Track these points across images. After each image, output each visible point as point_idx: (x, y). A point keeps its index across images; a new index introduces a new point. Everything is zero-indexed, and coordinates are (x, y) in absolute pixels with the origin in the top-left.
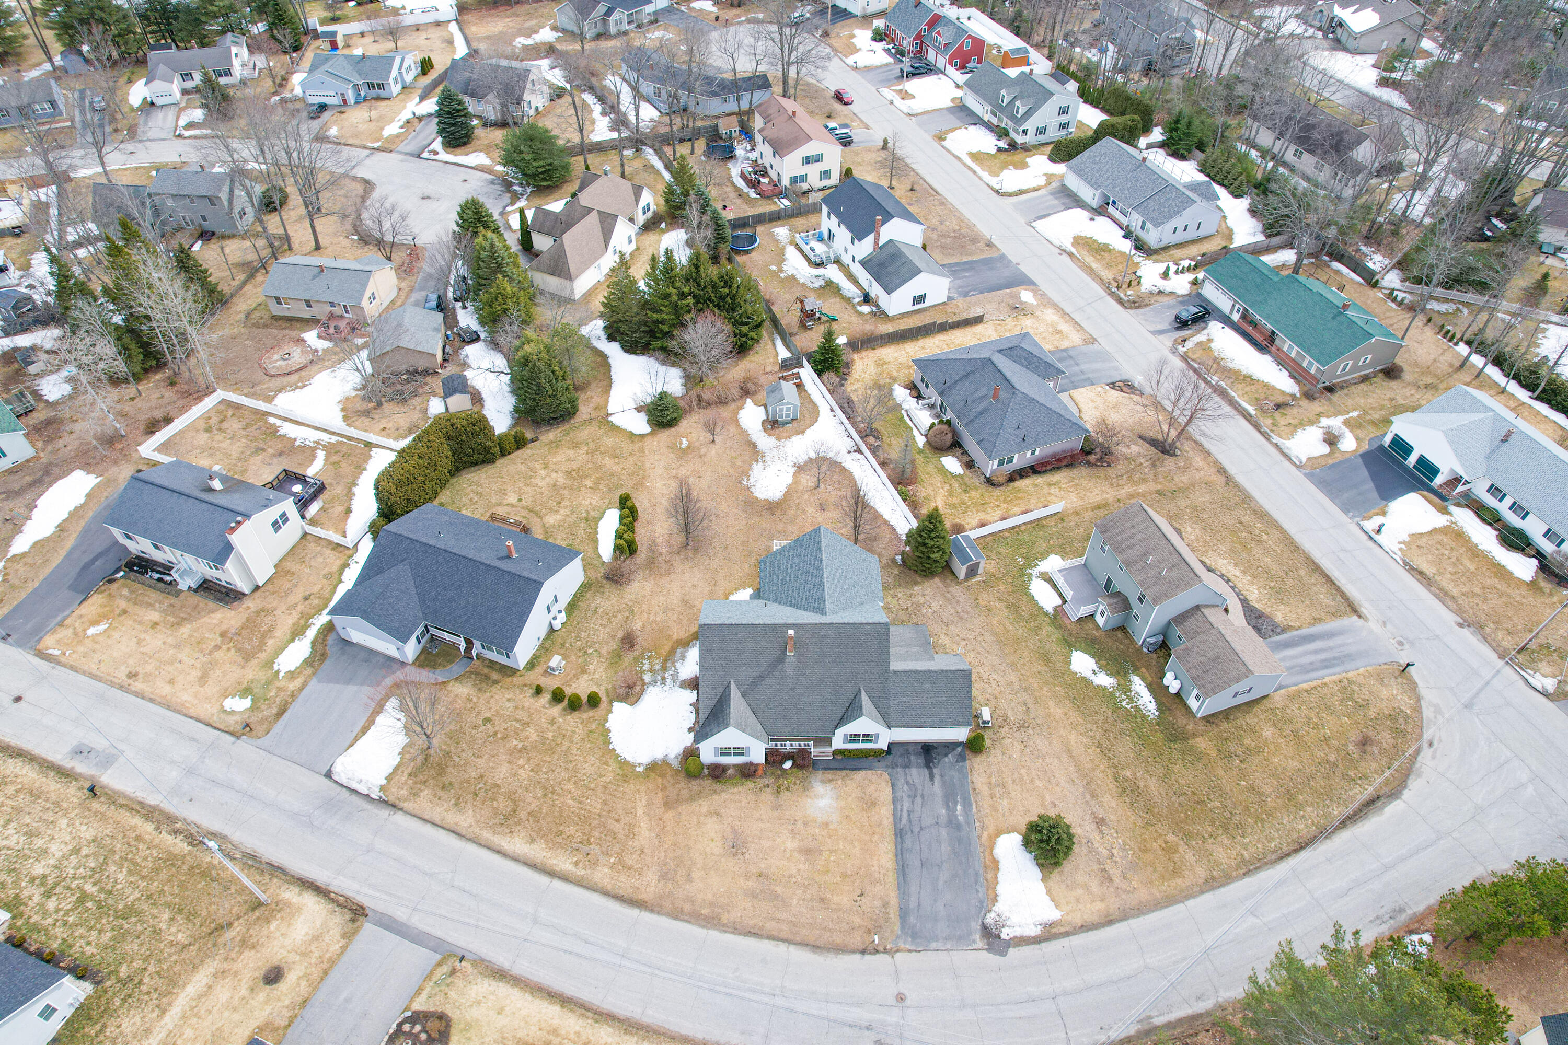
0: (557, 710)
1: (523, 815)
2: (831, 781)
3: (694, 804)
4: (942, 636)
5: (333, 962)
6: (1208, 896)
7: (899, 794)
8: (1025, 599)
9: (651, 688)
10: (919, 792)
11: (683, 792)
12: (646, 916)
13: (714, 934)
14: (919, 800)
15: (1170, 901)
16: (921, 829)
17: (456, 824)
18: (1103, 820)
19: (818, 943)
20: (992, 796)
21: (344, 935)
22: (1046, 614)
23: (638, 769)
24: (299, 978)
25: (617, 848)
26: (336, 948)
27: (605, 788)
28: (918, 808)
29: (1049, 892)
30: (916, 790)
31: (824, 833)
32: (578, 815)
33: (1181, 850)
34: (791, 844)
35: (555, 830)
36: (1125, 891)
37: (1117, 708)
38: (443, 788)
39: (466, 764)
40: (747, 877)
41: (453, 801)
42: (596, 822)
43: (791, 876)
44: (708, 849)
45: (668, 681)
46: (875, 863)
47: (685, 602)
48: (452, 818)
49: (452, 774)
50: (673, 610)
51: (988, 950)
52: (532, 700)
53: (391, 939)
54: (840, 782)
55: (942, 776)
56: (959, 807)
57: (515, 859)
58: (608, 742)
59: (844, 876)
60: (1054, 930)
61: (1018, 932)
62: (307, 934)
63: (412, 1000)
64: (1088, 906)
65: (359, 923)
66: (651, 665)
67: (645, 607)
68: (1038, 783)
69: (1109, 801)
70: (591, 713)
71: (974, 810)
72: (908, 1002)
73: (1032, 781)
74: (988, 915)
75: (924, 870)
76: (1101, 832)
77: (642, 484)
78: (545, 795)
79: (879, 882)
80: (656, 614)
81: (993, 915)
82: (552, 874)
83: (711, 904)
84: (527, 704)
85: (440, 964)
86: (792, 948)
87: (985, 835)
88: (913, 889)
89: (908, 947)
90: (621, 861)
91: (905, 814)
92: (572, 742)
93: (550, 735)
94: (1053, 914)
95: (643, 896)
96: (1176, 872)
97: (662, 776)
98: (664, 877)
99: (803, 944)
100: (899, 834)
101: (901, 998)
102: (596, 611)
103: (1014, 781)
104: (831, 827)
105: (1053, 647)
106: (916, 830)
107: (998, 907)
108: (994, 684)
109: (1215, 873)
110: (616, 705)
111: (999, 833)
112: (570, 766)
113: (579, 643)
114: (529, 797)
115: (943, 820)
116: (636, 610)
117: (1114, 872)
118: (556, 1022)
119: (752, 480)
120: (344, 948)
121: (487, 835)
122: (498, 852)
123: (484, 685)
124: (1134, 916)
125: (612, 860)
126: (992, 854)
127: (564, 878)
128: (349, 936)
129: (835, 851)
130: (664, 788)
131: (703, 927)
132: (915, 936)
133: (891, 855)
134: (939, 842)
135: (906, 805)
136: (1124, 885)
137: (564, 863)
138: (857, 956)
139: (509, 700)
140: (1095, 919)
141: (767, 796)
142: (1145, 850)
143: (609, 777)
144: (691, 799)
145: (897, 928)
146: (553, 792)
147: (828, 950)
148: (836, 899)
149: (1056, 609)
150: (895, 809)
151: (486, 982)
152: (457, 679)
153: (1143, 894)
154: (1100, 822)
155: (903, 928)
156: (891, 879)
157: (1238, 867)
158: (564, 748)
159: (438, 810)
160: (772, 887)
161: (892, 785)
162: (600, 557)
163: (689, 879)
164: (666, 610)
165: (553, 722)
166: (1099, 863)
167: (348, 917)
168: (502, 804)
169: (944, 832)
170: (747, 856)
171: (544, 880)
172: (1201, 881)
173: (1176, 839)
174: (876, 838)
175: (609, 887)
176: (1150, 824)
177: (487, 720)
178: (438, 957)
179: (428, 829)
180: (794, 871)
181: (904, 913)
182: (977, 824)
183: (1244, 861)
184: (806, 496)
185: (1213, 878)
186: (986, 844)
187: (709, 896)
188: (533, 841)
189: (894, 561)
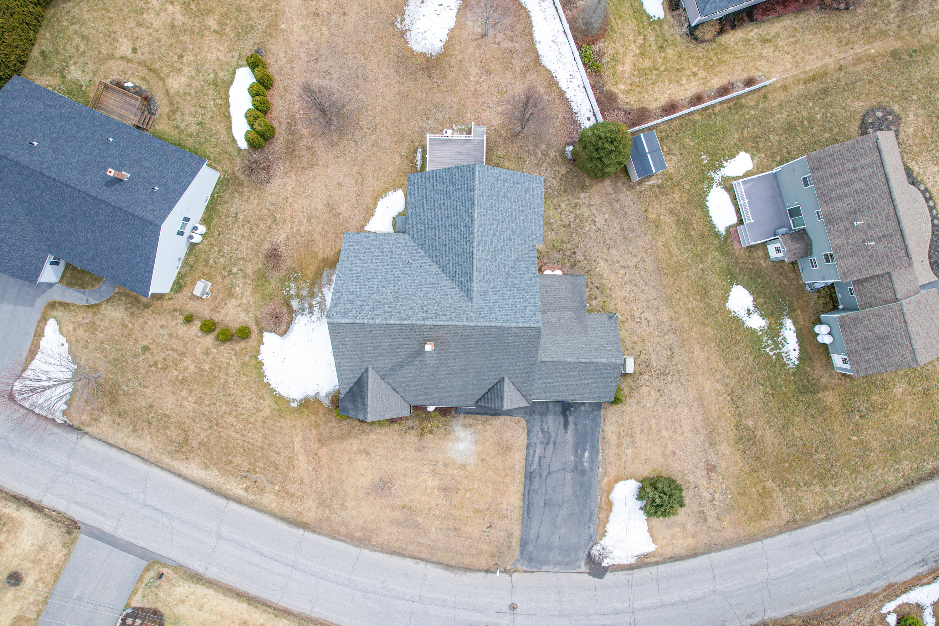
0: (209, 340)
1: (195, 444)
2: (471, 425)
3: (346, 442)
4: (602, 263)
5: (60, 568)
6: (785, 536)
7: (533, 440)
8: (699, 213)
9: (299, 317)
10: (553, 439)
11: (335, 430)
12: (309, 535)
13: (366, 552)
14: (551, 446)
15: (751, 539)
16: (549, 473)
17: (139, 449)
18: (714, 467)
19: (450, 563)
20: (619, 445)
21: (64, 545)
22: (717, 235)
23: (292, 405)
24: (36, 581)
25: (279, 478)
26: (60, 555)
27: (264, 422)
28: (549, 454)
29: (650, 530)
30: (550, 437)
31: (462, 473)
32: (242, 447)
33: (774, 495)
34: (431, 482)
35: (224, 459)
36: (717, 530)
37: (759, 354)
38: (119, 415)
39: (135, 393)
40: (393, 508)
41: (131, 428)
42: (259, 454)
43: (430, 509)
44: (359, 483)
45: (316, 309)
46: (504, 501)
47: (330, 207)
48: (134, 443)
49: (124, 403)
50: (317, 217)
51: (589, 574)
52: (184, 328)
53: (105, 549)
54: (479, 427)
55: (576, 424)
56: (586, 454)
57: (194, 482)
58: (262, 375)
59: (477, 511)
60: (646, 560)
61: (616, 562)
62: (33, 545)
63: (130, 598)
64: (681, 541)
65: (74, 535)
66: (299, 289)
67: (288, 213)
68: (665, 433)
69: (725, 449)
70: (243, 344)
71: (600, 457)
72: (518, 610)
73: (659, 431)
74: (595, 547)
75: (547, 508)
76: (709, 478)
77: (276, 26)
78: (211, 427)
79: (506, 516)
80: (300, 223)
81: (598, 547)
82: (227, 497)
83: (363, 529)
84: (180, 332)
85: (147, 569)
86: (429, 566)
87: (606, 480)
88: (535, 524)
89: (524, 568)
90: (284, 490)
91: (536, 459)
92: (227, 375)
93: (207, 367)
94: (650, 547)
95: (306, 519)
96: (764, 515)
97: (315, 414)
98: (322, 504)
99: (438, 563)
100: (529, 476)
101: (513, 607)
102: (236, 218)
103: (642, 431)
104: (468, 469)
105: (714, 278)
106: (544, 473)
107: (605, 541)
108: (644, 323)
109: (797, 517)
110: (267, 336)
111: (617, 480)
112: (230, 399)
113: (222, 260)
114: (197, 427)
115: (570, 466)
116: (278, 216)
117: (711, 514)
118: (246, 616)
119: (407, 20)
120: (67, 555)
121: (166, 460)
122: (179, 475)
123: (135, 309)
124: (716, 551)
125: (277, 488)
126: (608, 497)
127: (239, 501)
128: (69, 546)
129: (470, 490)
130: (317, 426)
131: (357, 546)
132: (530, 560)
133: (519, 495)
134: (563, 485)
135: (539, 451)
136: (716, 525)
137: (238, 489)
138: (482, 574)
139: (162, 327)
140: (683, 552)
141: (412, 438)
142: (744, 494)
143: (267, 412)
144: (342, 438)
145: (517, 554)
146: (217, 424)
147: (459, 568)
148: (467, 529)
149: (728, 229)
150: (527, 455)
151: (186, 584)
152: (108, 301)
153: (730, 533)
154: (711, 469)
155: (522, 553)
156: (517, 514)
157: (820, 511)
158: (222, 381)
159: (120, 435)
160: (414, 517)
161: (529, 432)
162: (234, 141)
163: (343, 506)
164: (310, 218)
165: (207, 352)
166: (700, 505)
167: (64, 530)
168: (173, 432)
169: (569, 476)
170: (393, 490)
171: (222, 502)
172: (783, 523)
173: (774, 485)
174: (508, 479)
175: (276, 510)
176: (754, 470)
177: (145, 349)
178: (145, 563)
179: (114, 453)
180: (433, 505)
181: (524, 543)
182: (601, 470)
183: (827, 508)
184: (470, 51)
185: (795, 521)
186: (605, 489)
187: (361, 522)
188: (206, 467)
189: (563, 153)
